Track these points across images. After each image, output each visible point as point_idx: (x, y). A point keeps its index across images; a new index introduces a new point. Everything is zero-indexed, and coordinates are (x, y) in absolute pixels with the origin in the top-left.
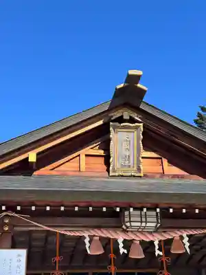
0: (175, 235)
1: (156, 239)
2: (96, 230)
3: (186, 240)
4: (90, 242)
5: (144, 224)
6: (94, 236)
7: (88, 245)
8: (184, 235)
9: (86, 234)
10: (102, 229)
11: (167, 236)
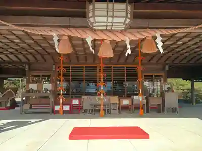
0: (147, 34)
1: (127, 39)
2: (63, 29)
4: (59, 41)
6: (64, 35)
7: (56, 44)
8: (157, 35)
9: (54, 34)
10: (71, 29)
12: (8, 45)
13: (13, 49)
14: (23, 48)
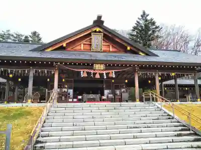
1: (105, 73)
3: (114, 73)
4: (83, 73)
11: (107, 72)
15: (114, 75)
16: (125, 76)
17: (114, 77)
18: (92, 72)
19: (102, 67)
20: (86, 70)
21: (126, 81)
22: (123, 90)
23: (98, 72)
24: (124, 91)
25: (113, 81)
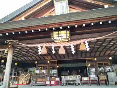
3: (87, 44)
5: (60, 38)
11: (76, 43)
12: (27, 53)
13: (30, 54)
14: (33, 53)
15: (87, 46)
16: (108, 52)
17: (88, 49)
18: (53, 46)
19: (65, 35)
20: (44, 45)
21: (111, 58)
22: (107, 69)
23: (62, 45)
24: (109, 70)
25: (95, 59)
